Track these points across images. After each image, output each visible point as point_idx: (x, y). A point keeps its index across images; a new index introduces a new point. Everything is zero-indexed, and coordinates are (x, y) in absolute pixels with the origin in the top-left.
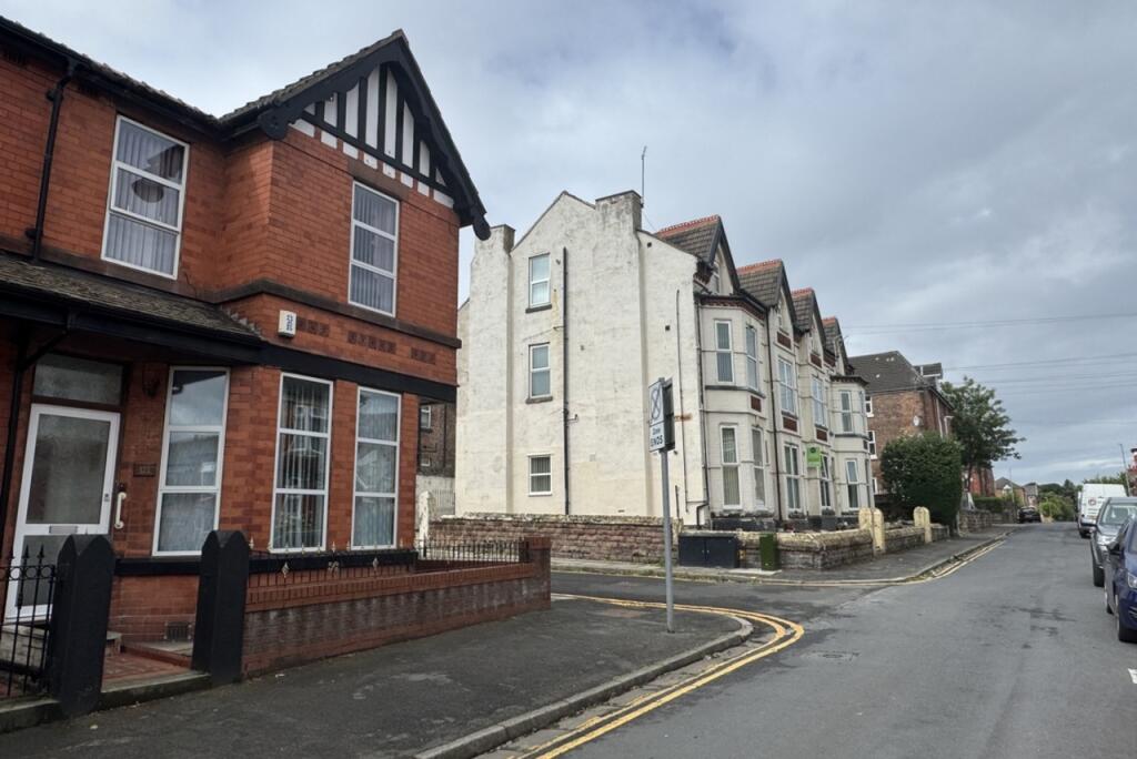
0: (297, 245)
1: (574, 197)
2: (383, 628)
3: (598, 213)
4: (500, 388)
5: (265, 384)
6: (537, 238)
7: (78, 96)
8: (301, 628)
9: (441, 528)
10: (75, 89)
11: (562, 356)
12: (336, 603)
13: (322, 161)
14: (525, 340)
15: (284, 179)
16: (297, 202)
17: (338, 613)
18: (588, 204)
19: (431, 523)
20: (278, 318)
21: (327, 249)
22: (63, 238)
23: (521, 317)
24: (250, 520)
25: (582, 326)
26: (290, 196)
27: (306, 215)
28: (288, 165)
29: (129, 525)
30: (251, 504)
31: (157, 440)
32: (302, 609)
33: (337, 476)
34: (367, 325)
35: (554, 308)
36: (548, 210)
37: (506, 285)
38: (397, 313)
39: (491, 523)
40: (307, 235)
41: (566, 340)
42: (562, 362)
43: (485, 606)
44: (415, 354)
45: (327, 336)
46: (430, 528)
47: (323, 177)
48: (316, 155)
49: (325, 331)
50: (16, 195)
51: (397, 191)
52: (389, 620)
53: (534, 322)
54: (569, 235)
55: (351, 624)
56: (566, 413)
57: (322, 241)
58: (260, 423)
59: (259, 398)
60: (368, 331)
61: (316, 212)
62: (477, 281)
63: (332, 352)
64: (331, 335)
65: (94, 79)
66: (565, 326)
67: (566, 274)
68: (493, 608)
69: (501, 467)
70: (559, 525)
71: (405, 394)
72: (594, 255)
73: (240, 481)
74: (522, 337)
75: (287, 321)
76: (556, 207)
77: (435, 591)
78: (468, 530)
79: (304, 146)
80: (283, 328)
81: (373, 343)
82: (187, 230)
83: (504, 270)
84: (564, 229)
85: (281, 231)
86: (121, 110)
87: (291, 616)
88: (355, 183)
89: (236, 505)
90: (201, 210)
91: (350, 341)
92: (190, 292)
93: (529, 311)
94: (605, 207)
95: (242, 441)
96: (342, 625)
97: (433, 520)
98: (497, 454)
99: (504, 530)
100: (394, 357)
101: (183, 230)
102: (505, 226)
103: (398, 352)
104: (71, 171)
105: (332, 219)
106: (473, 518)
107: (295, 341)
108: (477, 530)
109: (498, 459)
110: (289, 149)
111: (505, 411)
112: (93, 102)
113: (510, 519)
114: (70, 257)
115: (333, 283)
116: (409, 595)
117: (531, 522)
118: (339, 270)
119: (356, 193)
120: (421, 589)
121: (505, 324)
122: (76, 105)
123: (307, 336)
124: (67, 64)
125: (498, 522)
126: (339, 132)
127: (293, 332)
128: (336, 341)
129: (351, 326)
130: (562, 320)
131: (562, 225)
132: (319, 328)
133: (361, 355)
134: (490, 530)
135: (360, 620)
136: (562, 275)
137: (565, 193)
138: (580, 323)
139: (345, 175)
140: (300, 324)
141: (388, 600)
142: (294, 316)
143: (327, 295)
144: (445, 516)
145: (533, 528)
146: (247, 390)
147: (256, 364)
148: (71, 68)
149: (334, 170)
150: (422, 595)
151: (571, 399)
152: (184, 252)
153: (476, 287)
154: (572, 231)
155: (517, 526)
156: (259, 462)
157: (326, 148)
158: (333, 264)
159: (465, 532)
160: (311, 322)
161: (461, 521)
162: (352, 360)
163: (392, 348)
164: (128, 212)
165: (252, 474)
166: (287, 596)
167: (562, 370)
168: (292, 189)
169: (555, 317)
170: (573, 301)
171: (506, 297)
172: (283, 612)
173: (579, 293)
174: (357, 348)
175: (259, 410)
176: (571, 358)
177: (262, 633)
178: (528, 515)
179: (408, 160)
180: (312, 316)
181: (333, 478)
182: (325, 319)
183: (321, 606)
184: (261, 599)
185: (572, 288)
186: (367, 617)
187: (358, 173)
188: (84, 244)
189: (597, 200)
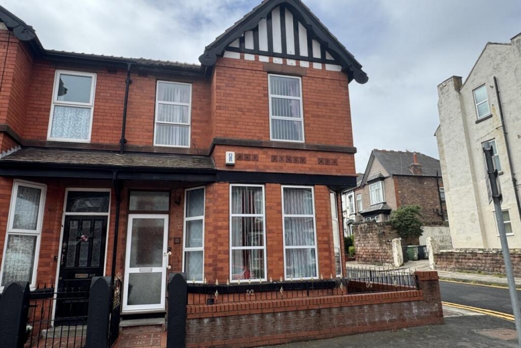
0: (235, 116)
1: (496, 44)
2: (288, 332)
3: (514, 47)
4: (467, 172)
5: (220, 192)
6: (475, 77)
7: (139, 78)
8: (226, 330)
9: (441, 258)
10: (137, 75)
11: (505, 145)
12: (250, 315)
13: (246, 69)
14: (478, 140)
15: (224, 85)
16: (232, 94)
17: (252, 321)
18: (506, 44)
19: (434, 255)
20: (225, 156)
21: (253, 114)
22: (136, 140)
23: (474, 127)
24: (216, 265)
25: (516, 123)
26: (228, 92)
27: (238, 99)
28: (226, 77)
29: (174, 267)
30: (216, 256)
31: (181, 225)
32: (225, 317)
33: (270, 238)
34: (284, 150)
35: (494, 117)
36: (479, 58)
37: (460, 110)
38: (305, 140)
39: (469, 255)
40: (240, 110)
41: (506, 134)
42: (506, 148)
43: (377, 320)
44: (321, 161)
45: (257, 161)
46: (434, 258)
47: (248, 77)
48: (242, 67)
49: (256, 158)
50: (116, 127)
51: (298, 72)
52: (292, 326)
53: (482, 128)
54: (497, 68)
55: (262, 328)
56: (514, 181)
57: (249, 110)
58: (219, 212)
59: (217, 199)
60: (285, 154)
61: (245, 97)
62: (442, 113)
63: (262, 169)
64: (260, 159)
65: (141, 68)
66: (504, 126)
67: (498, 92)
68: (385, 321)
69: (475, 220)
70: (516, 256)
71: (316, 186)
72: (515, 75)
73: (211, 244)
74: (476, 138)
75: (230, 157)
76: (485, 54)
77: (330, 309)
78: (456, 259)
79: (234, 65)
80: (228, 161)
81: (289, 160)
82: (194, 124)
83: (458, 102)
84: (492, 66)
85: (224, 111)
86: (158, 78)
87: (219, 322)
88: (269, 75)
89: (210, 257)
90: (199, 112)
91: (273, 161)
92: (195, 152)
93: (478, 122)
94: (517, 41)
95: (211, 223)
96: (256, 329)
97: (436, 253)
98: (472, 212)
99: (479, 259)
100: (305, 165)
101: (191, 124)
102: (454, 77)
103: (307, 162)
104: (138, 110)
105: (255, 98)
106: (458, 251)
107: (237, 166)
108: (462, 259)
109: (473, 214)
110: (225, 68)
111: (471, 185)
112: (145, 79)
113: (481, 252)
114: (138, 147)
115: (259, 131)
116: (307, 311)
117: (496, 254)
118: (262, 124)
119: (271, 80)
120: (317, 308)
121: (463, 133)
122: (139, 82)
123: (243, 163)
124: (127, 66)
125: (474, 254)
126: (256, 52)
127: (233, 162)
128: (264, 162)
129: (271, 153)
130: (501, 122)
131: (491, 63)
132: (251, 157)
133: (281, 168)
134: (470, 259)
135: (270, 326)
136: (496, 94)
137: (490, 43)
138: (514, 121)
139: (261, 72)
140: (238, 157)
141: (290, 314)
142: (233, 153)
143: (256, 139)
144: (441, 251)
145: (498, 258)
146: (211, 196)
147: (214, 182)
148: (129, 67)
149: (254, 72)
150: (319, 311)
151: (516, 171)
152: (192, 134)
153: (442, 117)
154: (498, 65)
155: (487, 256)
156: (218, 233)
157: (249, 62)
158: (257, 121)
159: (455, 260)
160: (246, 155)
161: (451, 254)
162: (274, 171)
163: (303, 161)
164: (165, 122)
165: (216, 240)
166: (215, 310)
167: (507, 153)
168: (228, 88)
169: (496, 121)
170: (506, 109)
171: (461, 118)
172: (213, 319)
173: (511, 102)
174: (278, 164)
175: (217, 206)
176: (512, 145)
177: (199, 331)
178: (493, 249)
179: (304, 52)
180: (246, 151)
181: (268, 239)
182: (255, 152)
183: (238, 316)
184: (197, 311)
185: (504, 100)
186: (274, 324)
187: (271, 70)
188: (145, 140)
189: (511, 39)
